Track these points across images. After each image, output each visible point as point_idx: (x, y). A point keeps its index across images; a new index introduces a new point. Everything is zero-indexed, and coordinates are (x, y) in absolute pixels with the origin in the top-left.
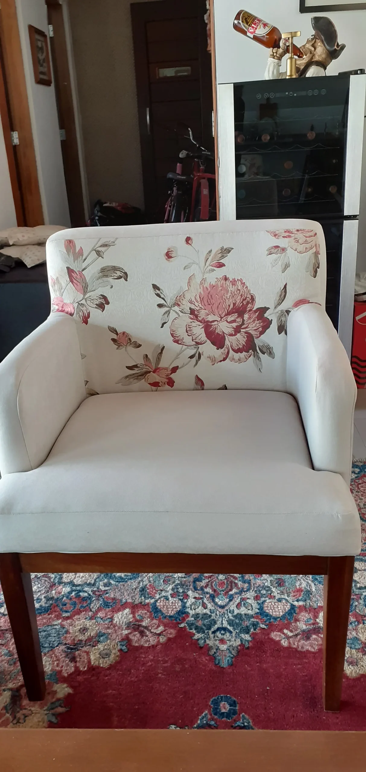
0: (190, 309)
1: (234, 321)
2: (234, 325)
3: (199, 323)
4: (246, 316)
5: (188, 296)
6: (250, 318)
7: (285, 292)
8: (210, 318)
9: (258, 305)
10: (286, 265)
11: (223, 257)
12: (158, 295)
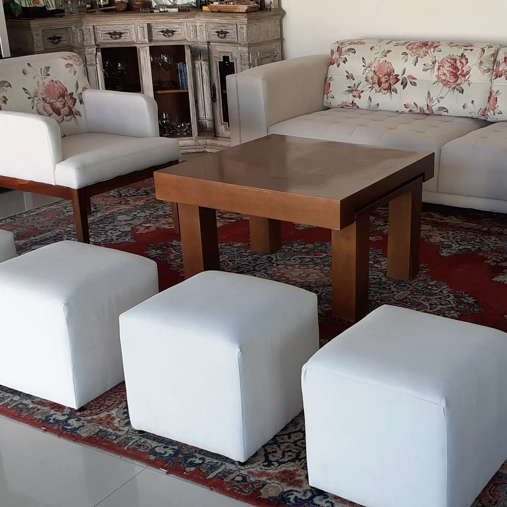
0: (42, 98)
1: (62, 101)
2: (62, 103)
3: (48, 104)
4: (66, 98)
5: (40, 91)
6: (67, 99)
7: (78, 85)
8: (52, 101)
9: (69, 92)
10: (75, 72)
11: (48, 71)
12: (26, 93)
